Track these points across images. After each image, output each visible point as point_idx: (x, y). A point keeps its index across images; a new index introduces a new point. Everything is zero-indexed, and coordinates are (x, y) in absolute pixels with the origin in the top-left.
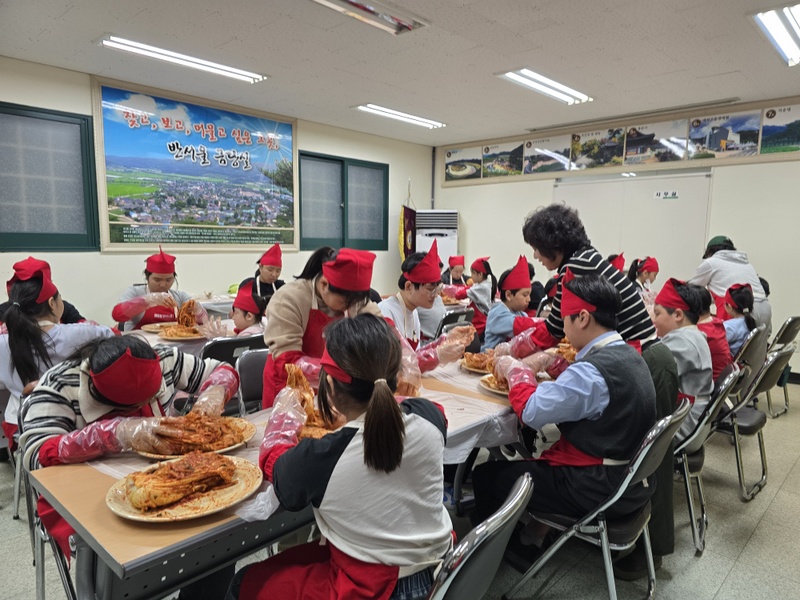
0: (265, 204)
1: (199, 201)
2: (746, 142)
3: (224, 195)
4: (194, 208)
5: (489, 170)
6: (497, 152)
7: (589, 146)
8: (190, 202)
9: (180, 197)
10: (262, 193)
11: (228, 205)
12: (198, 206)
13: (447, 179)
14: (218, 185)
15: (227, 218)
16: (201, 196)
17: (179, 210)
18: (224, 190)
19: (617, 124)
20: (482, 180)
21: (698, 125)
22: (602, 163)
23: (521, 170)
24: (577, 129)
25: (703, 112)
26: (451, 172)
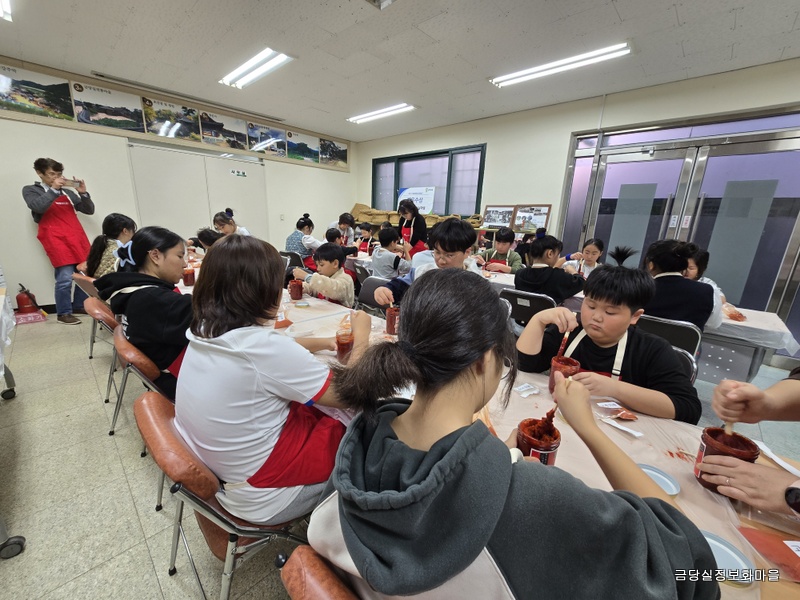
2: (280, 149)
5: (3, 100)
19: (191, 104)
21: (252, 127)
22: (181, 135)
23: (72, 115)
24: (149, 95)
25: (255, 119)
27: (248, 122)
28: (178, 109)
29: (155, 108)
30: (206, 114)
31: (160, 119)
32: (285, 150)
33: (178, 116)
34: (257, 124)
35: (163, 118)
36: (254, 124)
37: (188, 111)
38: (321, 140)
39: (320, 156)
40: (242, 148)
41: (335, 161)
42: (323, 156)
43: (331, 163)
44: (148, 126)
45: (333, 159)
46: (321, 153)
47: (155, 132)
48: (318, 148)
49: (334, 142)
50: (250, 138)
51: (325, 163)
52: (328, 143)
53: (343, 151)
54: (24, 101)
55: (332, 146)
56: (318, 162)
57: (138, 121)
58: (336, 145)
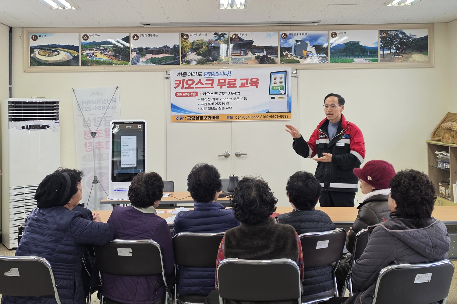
2: (320, 54)
5: (89, 58)
6: (98, 40)
7: (197, 45)
13: (32, 64)
19: (222, 29)
20: (80, 67)
21: (285, 37)
22: (210, 61)
23: (128, 61)
24: (186, 29)
25: (289, 28)
26: (38, 56)
27: (281, 33)
28: (211, 37)
29: (191, 40)
30: (236, 35)
31: (194, 50)
32: (326, 54)
33: (210, 43)
34: (291, 32)
35: (196, 48)
36: (288, 33)
37: (219, 36)
38: (381, 32)
39: (380, 52)
40: (272, 62)
41: (405, 56)
42: (385, 52)
43: (399, 59)
44: (183, 58)
45: (402, 52)
46: (382, 48)
47: (188, 62)
48: (378, 43)
49: (403, 31)
50: (283, 50)
51: (388, 61)
52: (393, 33)
53: (421, 39)
54: (100, 56)
55: (400, 36)
56: (377, 61)
57: (175, 55)
58: (408, 34)
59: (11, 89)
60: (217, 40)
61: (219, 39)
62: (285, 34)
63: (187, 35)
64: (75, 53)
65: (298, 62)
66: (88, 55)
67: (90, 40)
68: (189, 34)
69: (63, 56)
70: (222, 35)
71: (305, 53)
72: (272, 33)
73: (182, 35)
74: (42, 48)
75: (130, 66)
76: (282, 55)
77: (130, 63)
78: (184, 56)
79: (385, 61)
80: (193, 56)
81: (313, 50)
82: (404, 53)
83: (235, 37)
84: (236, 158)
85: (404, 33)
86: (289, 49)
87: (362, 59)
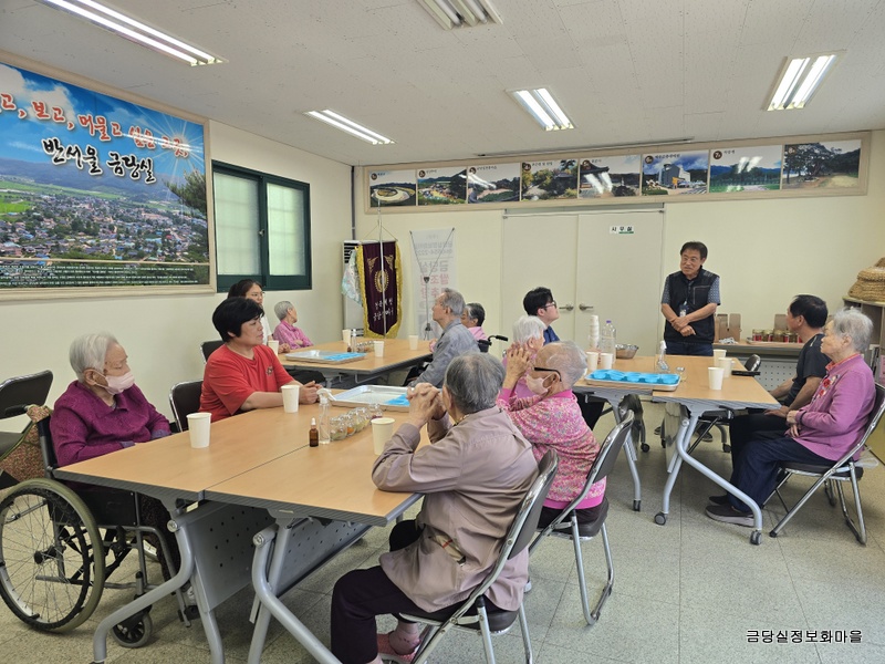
0: (173, 230)
1: (88, 225)
2: (695, 181)
3: (120, 217)
4: (82, 237)
5: (426, 197)
6: (435, 177)
7: (540, 176)
8: (76, 227)
9: (62, 219)
10: (169, 215)
11: (127, 232)
12: (87, 233)
13: (372, 206)
14: (114, 203)
15: (126, 250)
16: (90, 217)
17: (61, 238)
18: (121, 211)
19: (570, 155)
20: (417, 207)
21: (651, 161)
22: (555, 195)
23: (465, 199)
24: (529, 158)
25: (656, 149)
26: (378, 196)
27: (645, 156)
28: (557, 165)
29: (533, 171)
30: (588, 162)
31: (535, 183)
32: (705, 181)
33: (555, 173)
34: (659, 154)
35: (539, 181)
36: (654, 155)
37: (566, 164)
38: (787, 147)
39: (784, 176)
40: (632, 194)
41: (822, 179)
42: (791, 176)
43: (811, 184)
44: (523, 193)
45: (817, 175)
46: (787, 170)
47: (529, 198)
48: (780, 163)
49: (822, 144)
50: (646, 177)
51: (795, 188)
52: (805, 148)
53: (849, 154)
54: (437, 195)
55: (817, 151)
56: (778, 188)
57: (515, 190)
58: (828, 148)
59: (354, 231)
60: (563, 169)
61: (567, 167)
62: (651, 157)
63: (529, 165)
64: (412, 192)
65: (666, 193)
66: (425, 193)
67: (426, 177)
68: (531, 164)
69: (400, 195)
70: (571, 163)
71: (675, 181)
72: (633, 157)
73: (524, 165)
74: (381, 187)
75: (466, 205)
76: (645, 185)
77: (467, 201)
78: (525, 191)
79: (790, 187)
80: (535, 190)
81: (687, 177)
82: (820, 176)
83: (586, 164)
84: (581, 312)
85: (823, 147)
86: (654, 177)
87: (756, 186)
